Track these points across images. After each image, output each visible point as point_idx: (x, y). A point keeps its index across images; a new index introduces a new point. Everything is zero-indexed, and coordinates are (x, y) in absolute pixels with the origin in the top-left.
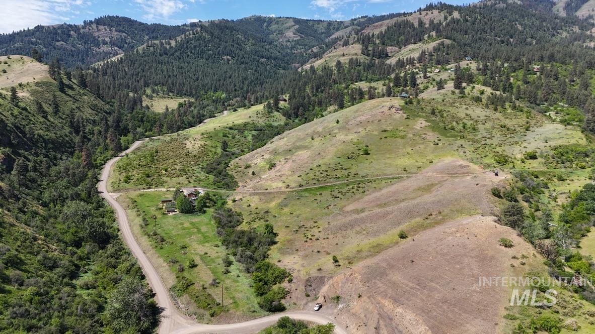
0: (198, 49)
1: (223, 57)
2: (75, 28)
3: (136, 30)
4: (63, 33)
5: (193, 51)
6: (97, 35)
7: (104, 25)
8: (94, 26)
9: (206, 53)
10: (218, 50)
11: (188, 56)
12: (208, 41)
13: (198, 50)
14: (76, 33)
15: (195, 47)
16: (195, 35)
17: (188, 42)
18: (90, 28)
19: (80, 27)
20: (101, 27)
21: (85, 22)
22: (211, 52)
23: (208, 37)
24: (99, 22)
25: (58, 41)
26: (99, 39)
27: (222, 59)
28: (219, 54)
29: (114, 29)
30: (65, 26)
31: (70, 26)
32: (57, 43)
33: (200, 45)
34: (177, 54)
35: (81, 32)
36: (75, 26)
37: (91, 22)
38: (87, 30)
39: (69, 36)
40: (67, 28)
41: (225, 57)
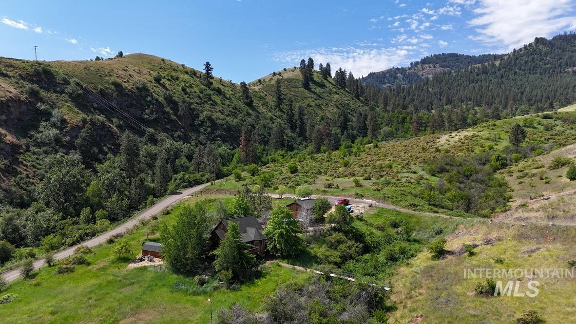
0: (530, 64)
1: (567, 70)
2: (402, 70)
3: (461, 63)
4: (391, 76)
5: (523, 68)
6: (421, 74)
7: (429, 63)
8: (420, 66)
9: (541, 68)
10: (559, 62)
11: (515, 73)
12: (545, 53)
13: (531, 66)
14: (402, 74)
15: (526, 62)
16: (527, 49)
17: (517, 59)
18: (416, 68)
19: (407, 69)
20: (425, 66)
21: (412, 64)
22: (549, 66)
23: (545, 49)
24: (425, 61)
25: (385, 83)
26: (423, 77)
27: (565, 72)
28: (560, 66)
29: (438, 65)
30: (393, 70)
31: (398, 69)
32: (384, 86)
33: (533, 59)
34: (501, 72)
35: (407, 73)
36: (402, 68)
37: (417, 63)
38: (413, 70)
39: (396, 78)
40: (395, 72)
41: (570, 70)
